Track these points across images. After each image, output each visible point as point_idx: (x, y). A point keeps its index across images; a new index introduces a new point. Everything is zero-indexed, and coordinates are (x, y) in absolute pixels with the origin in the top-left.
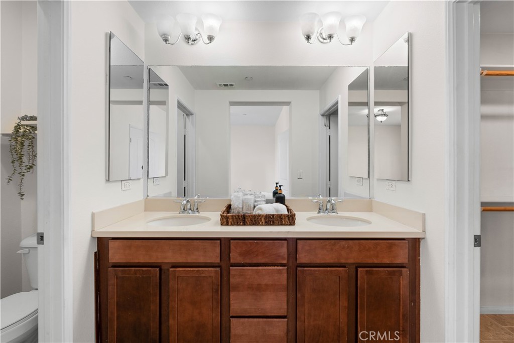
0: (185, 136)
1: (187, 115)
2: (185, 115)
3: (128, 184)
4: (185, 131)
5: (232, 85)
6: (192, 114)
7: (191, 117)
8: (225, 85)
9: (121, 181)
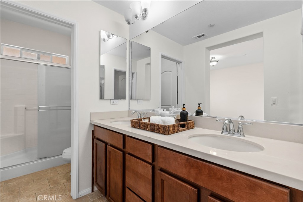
0: (177, 76)
1: (179, 63)
2: (177, 64)
3: (115, 102)
4: (178, 74)
5: (203, 35)
6: (181, 62)
7: (180, 64)
8: (199, 37)
9: (110, 100)
